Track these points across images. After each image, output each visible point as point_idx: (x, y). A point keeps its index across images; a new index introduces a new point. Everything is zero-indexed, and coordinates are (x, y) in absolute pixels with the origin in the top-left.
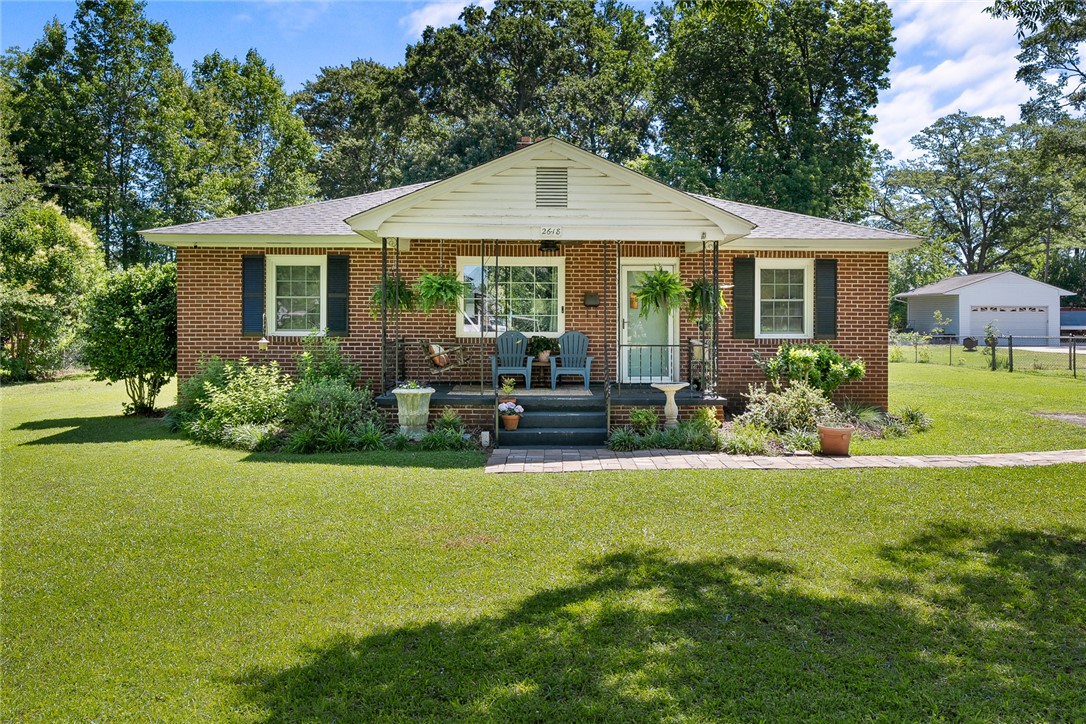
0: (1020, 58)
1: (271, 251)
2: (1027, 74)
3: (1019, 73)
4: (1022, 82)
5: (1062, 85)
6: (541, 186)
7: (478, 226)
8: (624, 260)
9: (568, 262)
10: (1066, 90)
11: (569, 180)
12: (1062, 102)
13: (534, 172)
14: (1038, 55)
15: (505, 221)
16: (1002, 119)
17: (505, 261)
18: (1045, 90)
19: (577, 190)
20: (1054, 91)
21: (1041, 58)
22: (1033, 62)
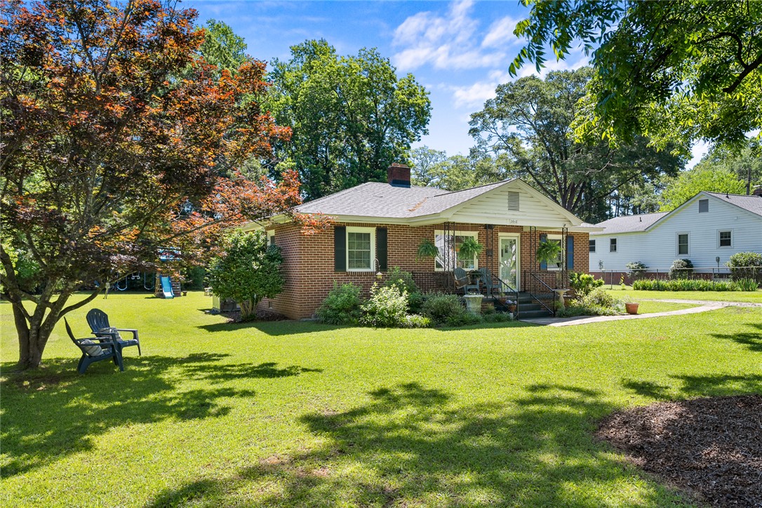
0: (470, 123)
1: (349, 224)
2: (474, 132)
3: (470, 131)
4: (471, 136)
5: (489, 140)
6: (510, 200)
7: (488, 217)
8: (500, 234)
9: (479, 234)
10: (491, 143)
11: (520, 198)
12: (489, 149)
13: (507, 193)
14: (477, 123)
15: (497, 216)
16: (445, 152)
17: (458, 233)
18: (481, 142)
19: (524, 203)
20: (484, 142)
21: (479, 125)
22: (475, 127)
